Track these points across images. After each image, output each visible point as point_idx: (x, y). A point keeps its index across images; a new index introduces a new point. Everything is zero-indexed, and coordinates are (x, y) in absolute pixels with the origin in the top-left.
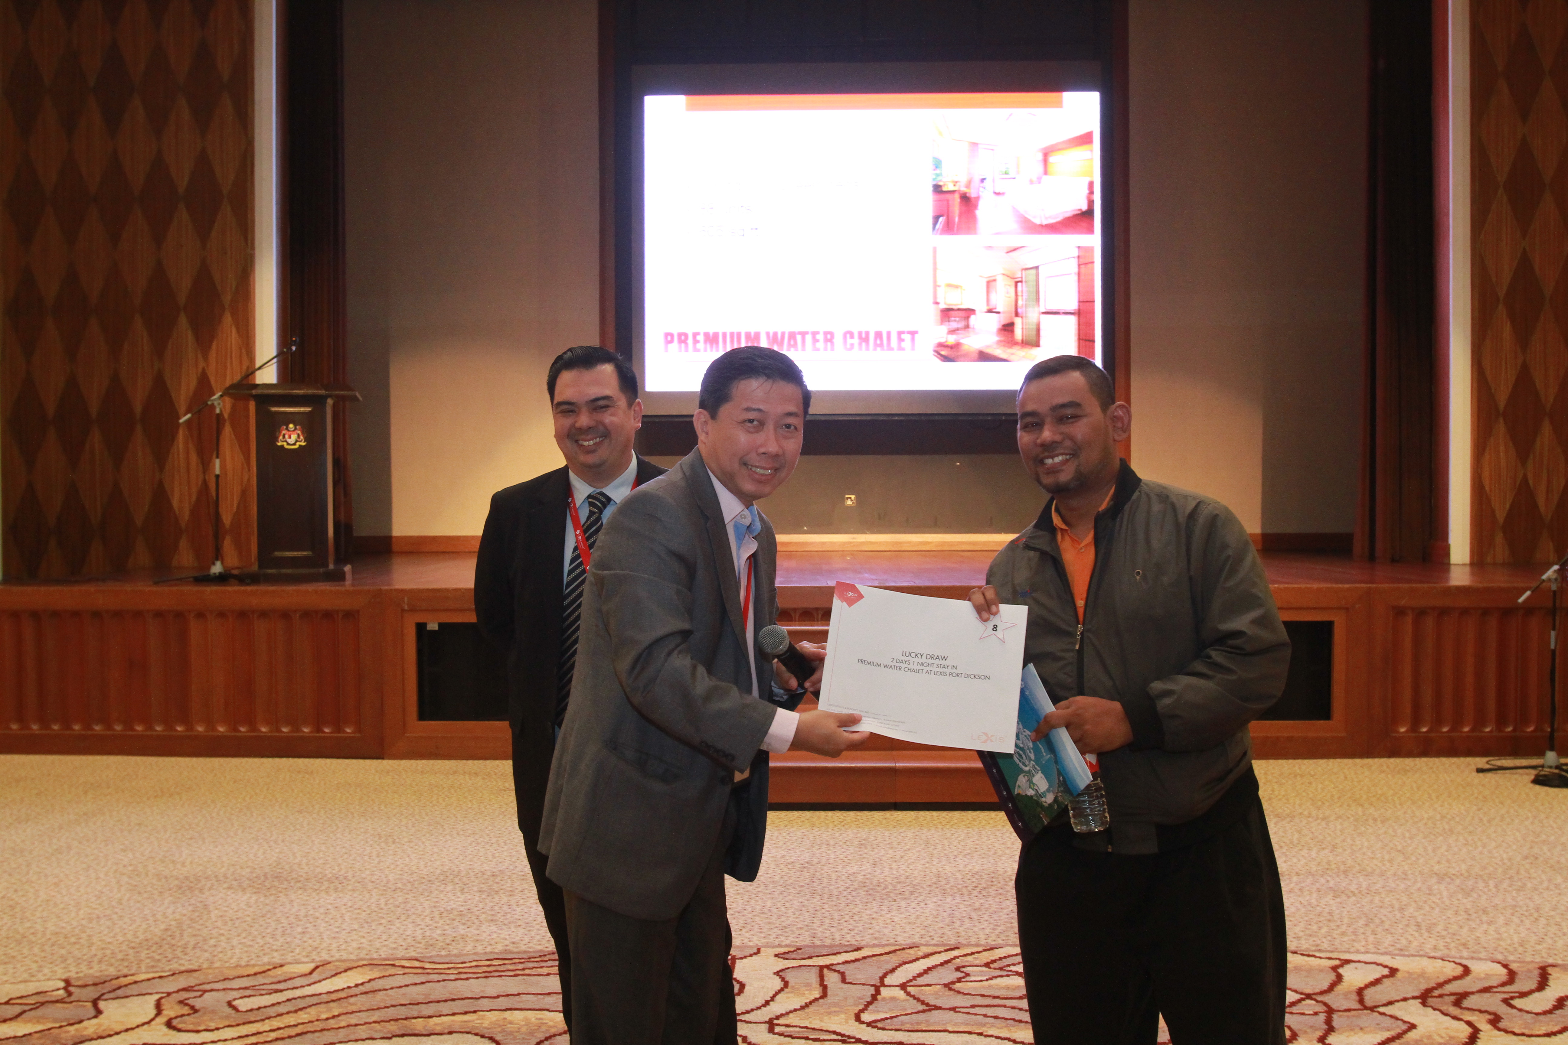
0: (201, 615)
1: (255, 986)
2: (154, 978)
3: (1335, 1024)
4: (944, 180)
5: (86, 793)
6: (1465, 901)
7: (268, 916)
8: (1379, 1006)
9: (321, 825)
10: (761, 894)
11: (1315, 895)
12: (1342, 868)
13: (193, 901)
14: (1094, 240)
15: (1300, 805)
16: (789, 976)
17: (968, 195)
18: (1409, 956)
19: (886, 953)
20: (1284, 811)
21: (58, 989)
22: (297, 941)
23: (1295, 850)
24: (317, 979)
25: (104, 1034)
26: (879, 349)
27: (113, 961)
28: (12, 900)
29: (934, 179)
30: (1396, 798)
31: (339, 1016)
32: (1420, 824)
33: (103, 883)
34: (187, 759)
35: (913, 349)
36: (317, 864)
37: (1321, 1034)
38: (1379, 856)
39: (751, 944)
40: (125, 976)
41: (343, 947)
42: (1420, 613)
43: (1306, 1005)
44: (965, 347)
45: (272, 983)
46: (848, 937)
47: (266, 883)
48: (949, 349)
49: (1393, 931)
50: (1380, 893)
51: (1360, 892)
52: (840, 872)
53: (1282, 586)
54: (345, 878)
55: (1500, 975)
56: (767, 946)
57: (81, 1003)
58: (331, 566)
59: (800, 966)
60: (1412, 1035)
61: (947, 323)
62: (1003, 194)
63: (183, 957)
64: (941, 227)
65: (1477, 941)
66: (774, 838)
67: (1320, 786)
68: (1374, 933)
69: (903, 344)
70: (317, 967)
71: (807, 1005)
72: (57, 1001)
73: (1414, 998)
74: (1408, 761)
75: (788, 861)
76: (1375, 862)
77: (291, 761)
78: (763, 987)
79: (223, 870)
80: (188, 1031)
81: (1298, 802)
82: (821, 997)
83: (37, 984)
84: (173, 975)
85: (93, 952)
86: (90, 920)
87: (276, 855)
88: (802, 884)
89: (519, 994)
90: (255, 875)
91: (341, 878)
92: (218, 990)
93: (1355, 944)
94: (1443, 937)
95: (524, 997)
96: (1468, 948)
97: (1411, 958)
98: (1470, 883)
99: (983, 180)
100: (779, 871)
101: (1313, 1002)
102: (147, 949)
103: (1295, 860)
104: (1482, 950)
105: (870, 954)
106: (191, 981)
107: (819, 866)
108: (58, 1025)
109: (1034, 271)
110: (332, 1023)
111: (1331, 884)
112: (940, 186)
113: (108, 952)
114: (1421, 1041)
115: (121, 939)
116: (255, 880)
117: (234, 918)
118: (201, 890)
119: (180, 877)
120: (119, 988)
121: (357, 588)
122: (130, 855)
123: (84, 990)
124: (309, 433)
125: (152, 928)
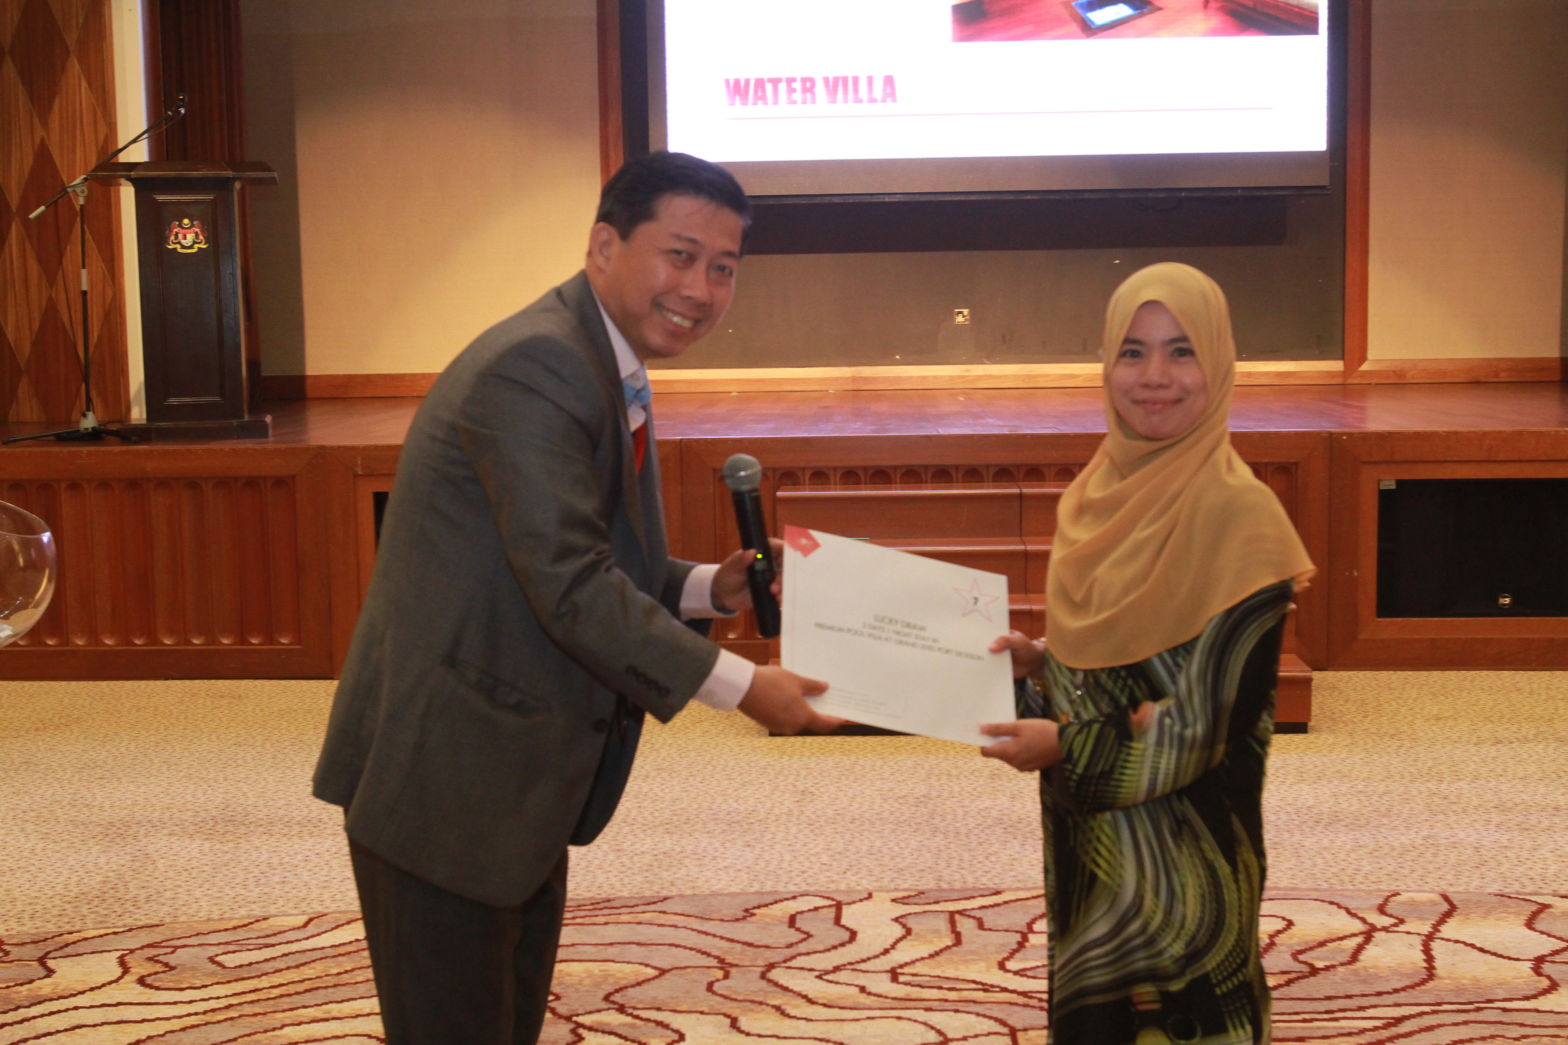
0: (74, 486)
1: (239, 941)
2: (107, 934)
7: (232, 865)
9: (271, 760)
10: (866, 833)
13: (128, 849)
16: (911, 922)
19: (1034, 897)
22: (277, 892)
24: (315, 932)
25: (65, 994)
27: (48, 916)
31: (353, 970)
36: (278, 805)
39: (859, 888)
40: (70, 933)
41: (337, 897)
45: (258, 938)
46: (984, 880)
47: (217, 828)
52: (967, 807)
54: (320, 821)
56: (881, 890)
57: (24, 962)
58: (246, 418)
59: (925, 912)
63: (137, 911)
66: (877, 768)
70: (311, 920)
71: (937, 954)
75: (899, 795)
77: (207, 683)
78: (880, 935)
79: (157, 814)
80: (169, 989)
82: (954, 945)
84: (130, 930)
85: (20, 908)
87: (222, 796)
88: (918, 821)
89: (573, 945)
90: (200, 819)
91: (314, 821)
92: (192, 946)
95: (581, 948)
100: (887, 807)
102: (88, 903)
105: (1013, 898)
106: (155, 936)
107: (939, 799)
110: (345, 978)
113: (38, 907)
115: (51, 893)
116: (202, 824)
117: (188, 867)
118: (135, 838)
119: (102, 822)
120: (67, 945)
121: (283, 446)
122: (27, 798)
123: (23, 948)
124: (213, 233)
125: (85, 881)
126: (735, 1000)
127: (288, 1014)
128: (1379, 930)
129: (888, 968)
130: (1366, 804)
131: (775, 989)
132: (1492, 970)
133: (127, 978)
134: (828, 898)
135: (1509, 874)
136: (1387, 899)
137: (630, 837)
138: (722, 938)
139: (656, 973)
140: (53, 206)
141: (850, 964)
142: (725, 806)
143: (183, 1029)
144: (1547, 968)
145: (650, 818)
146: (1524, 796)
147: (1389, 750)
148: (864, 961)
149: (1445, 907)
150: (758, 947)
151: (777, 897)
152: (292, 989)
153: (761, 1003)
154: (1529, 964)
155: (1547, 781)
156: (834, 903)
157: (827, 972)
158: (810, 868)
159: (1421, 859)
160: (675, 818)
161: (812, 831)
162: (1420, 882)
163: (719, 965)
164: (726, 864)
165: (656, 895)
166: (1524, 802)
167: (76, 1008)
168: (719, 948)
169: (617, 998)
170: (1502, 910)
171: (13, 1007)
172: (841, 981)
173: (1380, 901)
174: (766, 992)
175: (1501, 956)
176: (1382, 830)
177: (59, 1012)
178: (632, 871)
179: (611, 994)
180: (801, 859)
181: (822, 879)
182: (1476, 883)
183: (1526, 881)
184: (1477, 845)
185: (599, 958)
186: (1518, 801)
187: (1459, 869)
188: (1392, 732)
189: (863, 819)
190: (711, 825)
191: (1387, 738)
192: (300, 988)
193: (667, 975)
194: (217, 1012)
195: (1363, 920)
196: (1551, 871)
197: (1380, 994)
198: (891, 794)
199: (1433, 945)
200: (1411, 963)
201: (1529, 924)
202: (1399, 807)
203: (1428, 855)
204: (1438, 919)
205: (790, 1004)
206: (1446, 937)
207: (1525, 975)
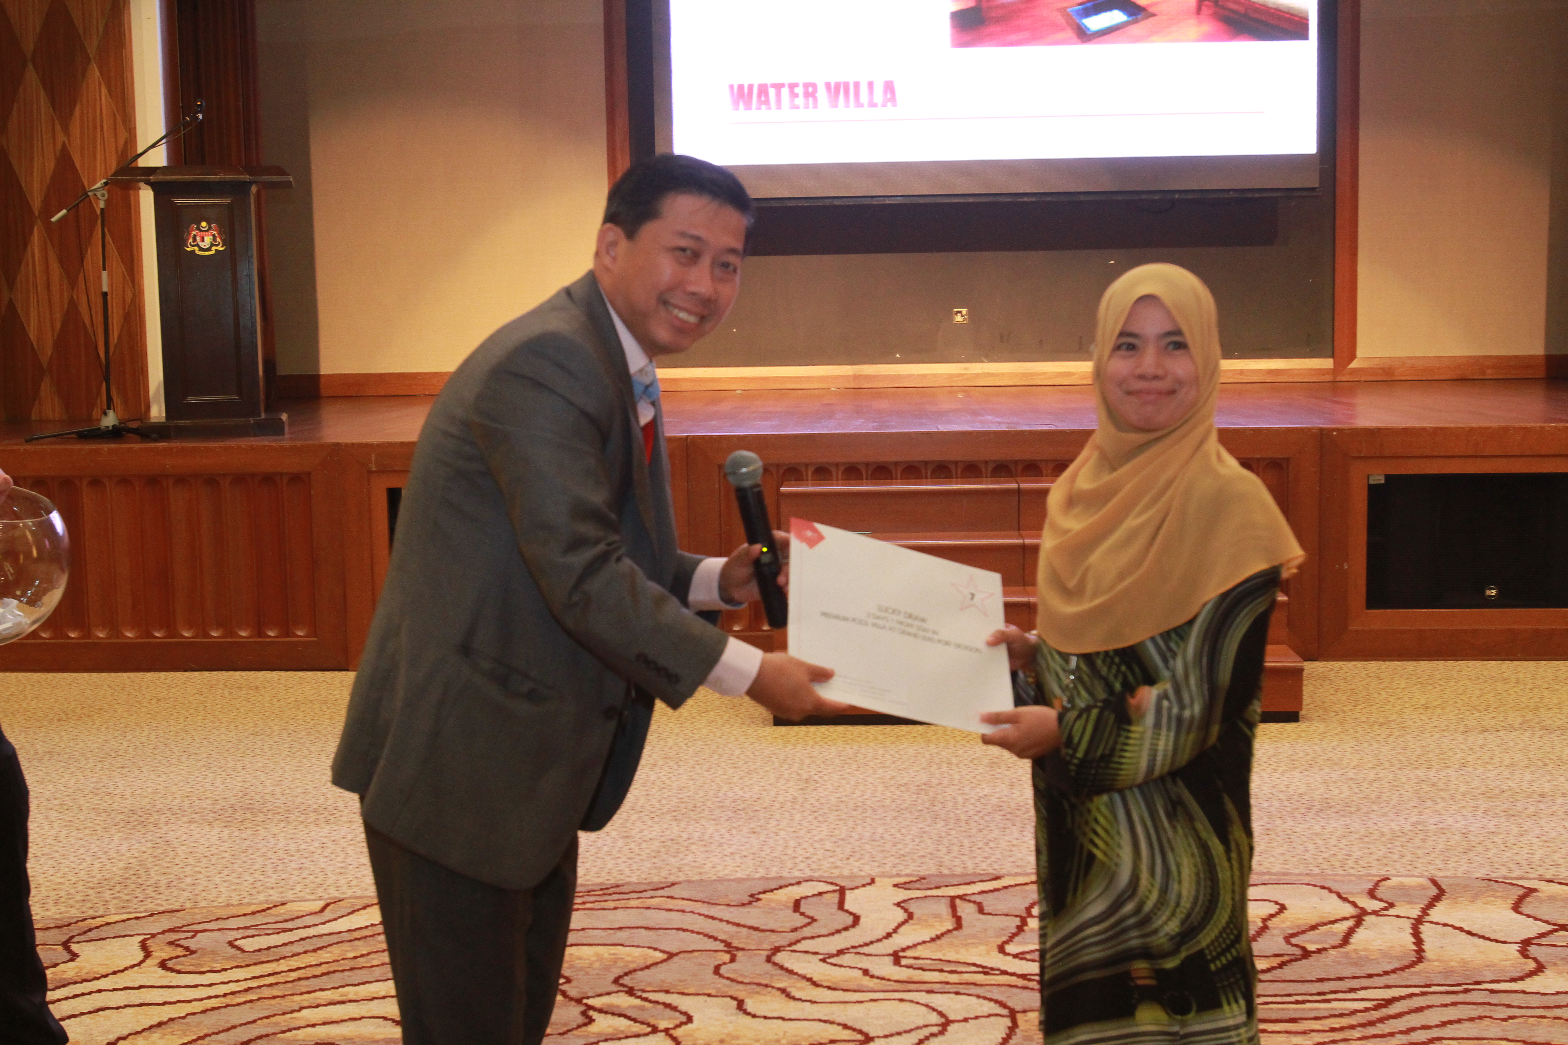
0: (96, 482)
1: (257, 925)
2: (129, 919)
7: (250, 851)
9: (288, 750)
10: (868, 820)
13: (149, 836)
16: (913, 907)
20: (1555, 722)
22: (294, 878)
24: (332, 917)
25: (89, 977)
27: (71, 902)
31: (368, 954)
36: (295, 794)
39: (862, 874)
40: (93, 918)
41: (354, 883)
45: (276, 922)
46: (984, 866)
47: (236, 816)
52: (967, 794)
56: (883, 875)
57: (48, 946)
58: (263, 416)
59: (926, 897)
63: (158, 897)
70: (327, 905)
71: (938, 937)
75: (900, 783)
78: (882, 919)
79: (177, 801)
80: (190, 972)
82: (955, 929)
84: (151, 915)
85: (45, 894)
87: (240, 784)
88: (920, 808)
89: (583, 929)
90: (219, 807)
91: (330, 808)
92: (212, 930)
95: (591, 932)
100: (889, 794)
102: (111, 889)
105: (1013, 883)
106: (176, 921)
107: (939, 787)
110: (362, 962)
115: (74, 879)
116: (221, 812)
117: (208, 854)
118: (156, 825)
119: (124, 810)
120: (90, 930)
121: (299, 443)
122: (50, 787)
123: (47, 933)
124: (230, 235)
125: (108, 867)
126: (742, 983)
127: (306, 996)
128: (1370, 914)
129: (891, 952)
130: (1357, 790)
131: (781, 972)
132: (1480, 952)
133: (149, 962)
134: (832, 883)
135: (1496, 859)
136: (1377, 884)
137: (639, 824)
138: (728, 922)
139: (665, 956)
140: (74, 209)
141: (854, 947)
142: (730, 794)
143: (204, 1012)
144: (1533, 950)
145: (657, 805)
146: (1510, 783)
147: (1378, 738)
148: (866, 945)
149: (1434, 891)
150: (764, 931)
151: (782, 883)
152: (309, 972)
153: (767, 986)
154: (1516, 947)
155: (1533, 768)
156: (838, 888)
157: (832, 956)
158: (814, 854)
159: (1409, 845)
160: (682, 805)
161: (816, 818)
162: (1410, 867)
163: (725, 949)
164: (731, 850)
165: (663, 880)
166: (1510, 789)
167: (99, 991)
168: (726, 932)
169: (626, 981)
170: (1489, 894)
172: (845, 964)
173: (1370, 885)
174: (772, 975)
175: (1488, 939)
176: (1372, 816)
177: (83, 994)
178: (640, 857)
179: (620, 977)
180: (805, 845)
181: (826, 864)
182: (1464, 868)
183: (1513, 866)
184: (1464, 831)
186: (1504, 788)
187: (1447, 854)
188: (1382, 720)
189: (865, 807)
190: (717, 812)
191: (1376, 727)
192: (318, 971)
193: (675, 959)
194: (237, 995)
195: (1354, 904)
196: (1537, 856)
197: (1370, 976)
198: (893, 782)
199: (1422, 928)
200: (1401, 946)
201: (1516, 908)
202: (1389, 794)
203: (1417, 841)
204: (1426, 902)
205: (795, 987)
206: (1435, 920)
207: (1511, 957)
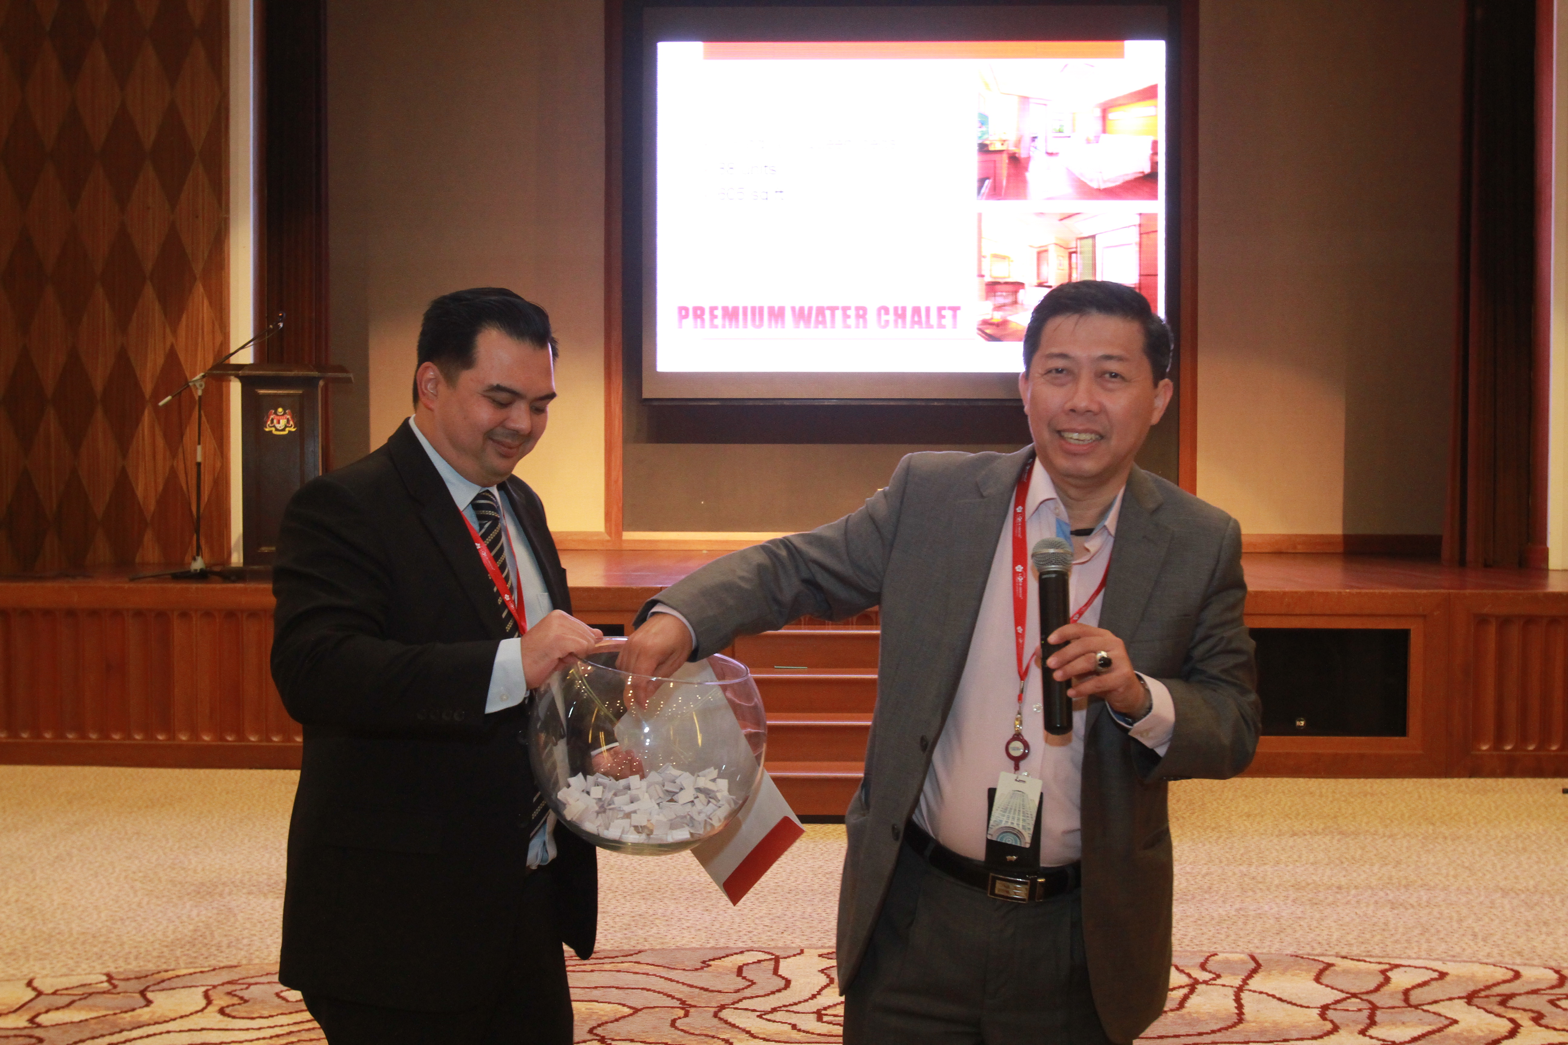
0: (184, 614)
2: (195, 973)
3: (1377, 1019)
4: (991, 138)
5: (70, 803)
6: (1527, 914)
8: (1423, 1005)
10: (800, 901)
11: (1372, 907)
12: (1404, 882)
13: (215, 905)
14: (1158, 207)
15: (1367, 823)
17: (1017, 155)
18: (1460, 962)
20: (1350, 828)
21: (102, 982)
23: (1357, 865)
25: (161, 1020)
26: (916, 326)
27: (149, 957)
28: (27, 903)
29: (980, 137)
30: (1471, 818)
32: (1492, 843)
33: (117, 888)
34: (170, 770)
35: (955, 326)
37: (1363, 1027)
38: (1444, 871)
39: (794, 945)
40: (166, 971)
42: (1504, 622)
43: (1351, 1003)
44: (1012, 326)
48: (994, 327)
49: (1448, 940)
50: (1440, 906)
51: (1419, 905)
53: (1355, 591)
55: (1551, 979)
56: (811, 947)
57: (129, 994)
60: (1453, 1029)
61: (993, 298)
62: (1057, 154)
63: (219, 954)
64: (987, 191)
65: (1533, 950)
67: (1391, 805)
68: (1428, 941)
69: (944, 321)
72: (104, 993)
73: (1460, 998)
74: (1490, 781)
76: (1440, 877)
78: (809, 983)
79: (239, 876)
80: (243, 1018)
81: (1365, 820)
83: (79, 977)
84: (214, 970)
85: (127, 950)
86: (115, 922)
90: (272, 881)
92: (263, 983)
93: (1407, 951)
94: (1498, 946)
96: (1522, 956)
97: (1462, 964)
98: (1535, 898)
99: (1034, 139)
100: (817, 881)
101: (1358, 1000)
102: (181, 948)
103: (1355, 875)
104: (1536, 958)
106: (233, 975)
108: (111, 1012)
109: (1090, 241)
111: (1391, 897)
112: (986, 145)
113: (142, 950)
114: (1461, 1034)
115: (152, 939)
116: (274, 886)
117: (262, 920)
118: (221, 895)
119: (195, 883)
120: (163, 981)
122: (137, 862)
123: (128, 983)
124: (300, 419)
125: (180, 929)
126: (693, 1034)
128: (1201, 983)
129: (815, 1010)
130: (1193, 882)
131: (725, 1025)
132: (1288, 1015)
133: (210, 1008)
134: (769, 953)
135: (1302, 939)
136: (1207, 959)
137: (614, 901)
138: (683, 984)
139: (631, 1011)
140: (178, 397)
141: (785, 1006)
142: (689, 878)
144: (1330, 1014)
145: (630, 886)
146: (1314, 877)
147: (1211, 840)
148: (795, 1004)
149: (1253, 965)
150: (712, 991)
151: (729, 952)
153: (713, 1037)
154: (1317, 1011)
155: (1332, 865)
156: (773, 957)
157: (767, 1013)
158: (755, 929)
159: (1234, 927)
160: (650, 887)
161: (757, 899)
162: (1234, 945)
163: (681, 1006)
164: (688, 925)
165: (632, 948)
166: (1314, 882)
167: (168, 1032)
168: (681, 992)
169: (599, 1031)
170: (1297, 967)
171: (118, 1030)
172: (777, 1020)
173: (1202, 960)
174: (718, 1028)
175: (1295, 1004)
176: (1204, 903)
177: (155, 1034)
178: (614, 929)
179: (594, 1028)
180: (748, 921)
181: (764, 937)
182: (1277, 946)
183: (1315, 945)
184: (1277, 916)
185: (586, 999)
186: (1310, 881)
187: (1264, 935)
188: (1213, 825)
189: (798, 890)
190: (677, 893)
191: (1209, 830)
193: (640, 1013)
194: (281, 1037)
195: (1189, 975)
196: (1335, 937)
197: (1200, 1034)
198: (820, 870)
199: (1243, 995)
200: (1226, 1010)
201: (1317, 979)
202: (1218, 885)
203: (1240, 924)
204: (1246, 974)
205: (736, 1038)
206: (1253, 989)
207: (1312, 1019)
